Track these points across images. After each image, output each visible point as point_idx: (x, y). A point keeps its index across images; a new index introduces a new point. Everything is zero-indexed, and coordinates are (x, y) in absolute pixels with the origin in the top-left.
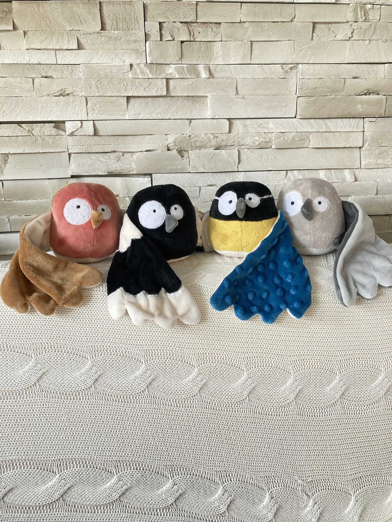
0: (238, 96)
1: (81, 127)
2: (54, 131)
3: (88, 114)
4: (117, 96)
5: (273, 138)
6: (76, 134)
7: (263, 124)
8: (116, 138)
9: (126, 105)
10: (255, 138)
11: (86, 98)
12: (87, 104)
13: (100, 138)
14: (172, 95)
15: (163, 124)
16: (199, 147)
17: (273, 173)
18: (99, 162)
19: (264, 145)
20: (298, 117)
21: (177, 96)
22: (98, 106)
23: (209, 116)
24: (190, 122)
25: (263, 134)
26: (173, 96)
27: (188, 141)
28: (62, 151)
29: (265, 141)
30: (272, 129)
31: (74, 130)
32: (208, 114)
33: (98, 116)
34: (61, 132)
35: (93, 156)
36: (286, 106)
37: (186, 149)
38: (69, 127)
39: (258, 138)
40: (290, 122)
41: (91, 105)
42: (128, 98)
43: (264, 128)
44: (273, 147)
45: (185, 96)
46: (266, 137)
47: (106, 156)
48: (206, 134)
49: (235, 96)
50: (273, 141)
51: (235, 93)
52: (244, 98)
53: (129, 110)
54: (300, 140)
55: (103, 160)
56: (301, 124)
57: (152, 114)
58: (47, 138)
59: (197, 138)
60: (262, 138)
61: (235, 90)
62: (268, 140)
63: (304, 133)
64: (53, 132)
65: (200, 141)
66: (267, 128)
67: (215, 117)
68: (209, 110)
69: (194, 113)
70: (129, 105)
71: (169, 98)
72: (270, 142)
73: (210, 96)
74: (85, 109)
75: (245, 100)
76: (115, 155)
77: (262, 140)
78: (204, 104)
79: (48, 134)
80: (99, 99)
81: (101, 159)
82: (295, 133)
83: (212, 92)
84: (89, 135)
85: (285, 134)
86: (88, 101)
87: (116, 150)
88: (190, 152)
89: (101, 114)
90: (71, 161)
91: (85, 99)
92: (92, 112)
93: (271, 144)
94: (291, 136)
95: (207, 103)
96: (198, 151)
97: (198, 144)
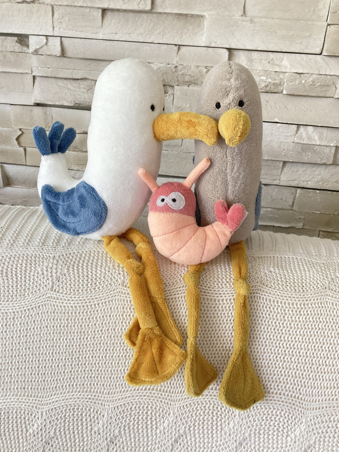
0: (244, 18)
1: (46, 44)
2: (18, 47)
3: (54, 28)
4: (89, 7)
5: (285, 80)
6: (40, 52)
7: (275, 59)
8: (88, 62)
9: (101, 20)
10: (262, 78)
11: (53, 7)
12: (53, 15)
13: (70, 60)
14: (159, 11)
15: (144, 49)
16: (188, 82)
17: (280, 126)
18: (66, 91)
19: (273, 88)
20: (324, 53)
21: (166, 13)
22: (67, 18)
23: (203, 43)
24: (179, 49)
25: (273, 73)
26: (160, 13)
27: (173, 73)
28: (25, 72)
29: (274, 83)
30: (286, 67)
31: (38, 47)
32: (202, 40)
33: (67, 31)
34: (25, 49)
35: (60, 83)
36: (309, 36)
37: (171, 84)
38: (34, 43)
39: (264, 78)
40: (312, 60)
41: (58, 16)
42: (104, 11)
43: (276, 65)
44: (285, 92)
45: (176, 14)
46: (276, 78)
47: (75, 84)
48: (198, 67)
49: (241, 18)
50: (285, 84)
51: (241, 13)
52: (252, 21)
53: (104, 28)
54: (322, 86)
55: (72, 88)
56: (327, 64)
57: (131, 35)
58: (9, 55)
59: (186, 71)
60: (271, 78)
61: (242, 9)
62: (277, 81)
63: (329, 77)
64: (16, 48)
65: (190, 75)
66: (279, 66)
67: (211, 44)
68: (205, 34)
69: (184, 37)
70: (105, 21)
71: (155, 15)
72: (280, 84)
73: (207, 16)
74: (50, 21)
75: (253, 24)
76: (86, 84)
77: (270, 80)
78: (199, 26)
79: (11, 50)
80: (68, 10)
81: (70, 87)
82: (317, 76)
83: (211, 9)
84: (56, 56)
85: (302, 75)
86: (55, 11)
87: (87, 77)
88: (176, 87)
89: (70, 30)
90: (35, 85)
91: (50, 8)
92: (58, 26)
93: (281, 88)
94: (311, 79)
95: (204, 25)
96: (186, 87)
97: (187, 78)
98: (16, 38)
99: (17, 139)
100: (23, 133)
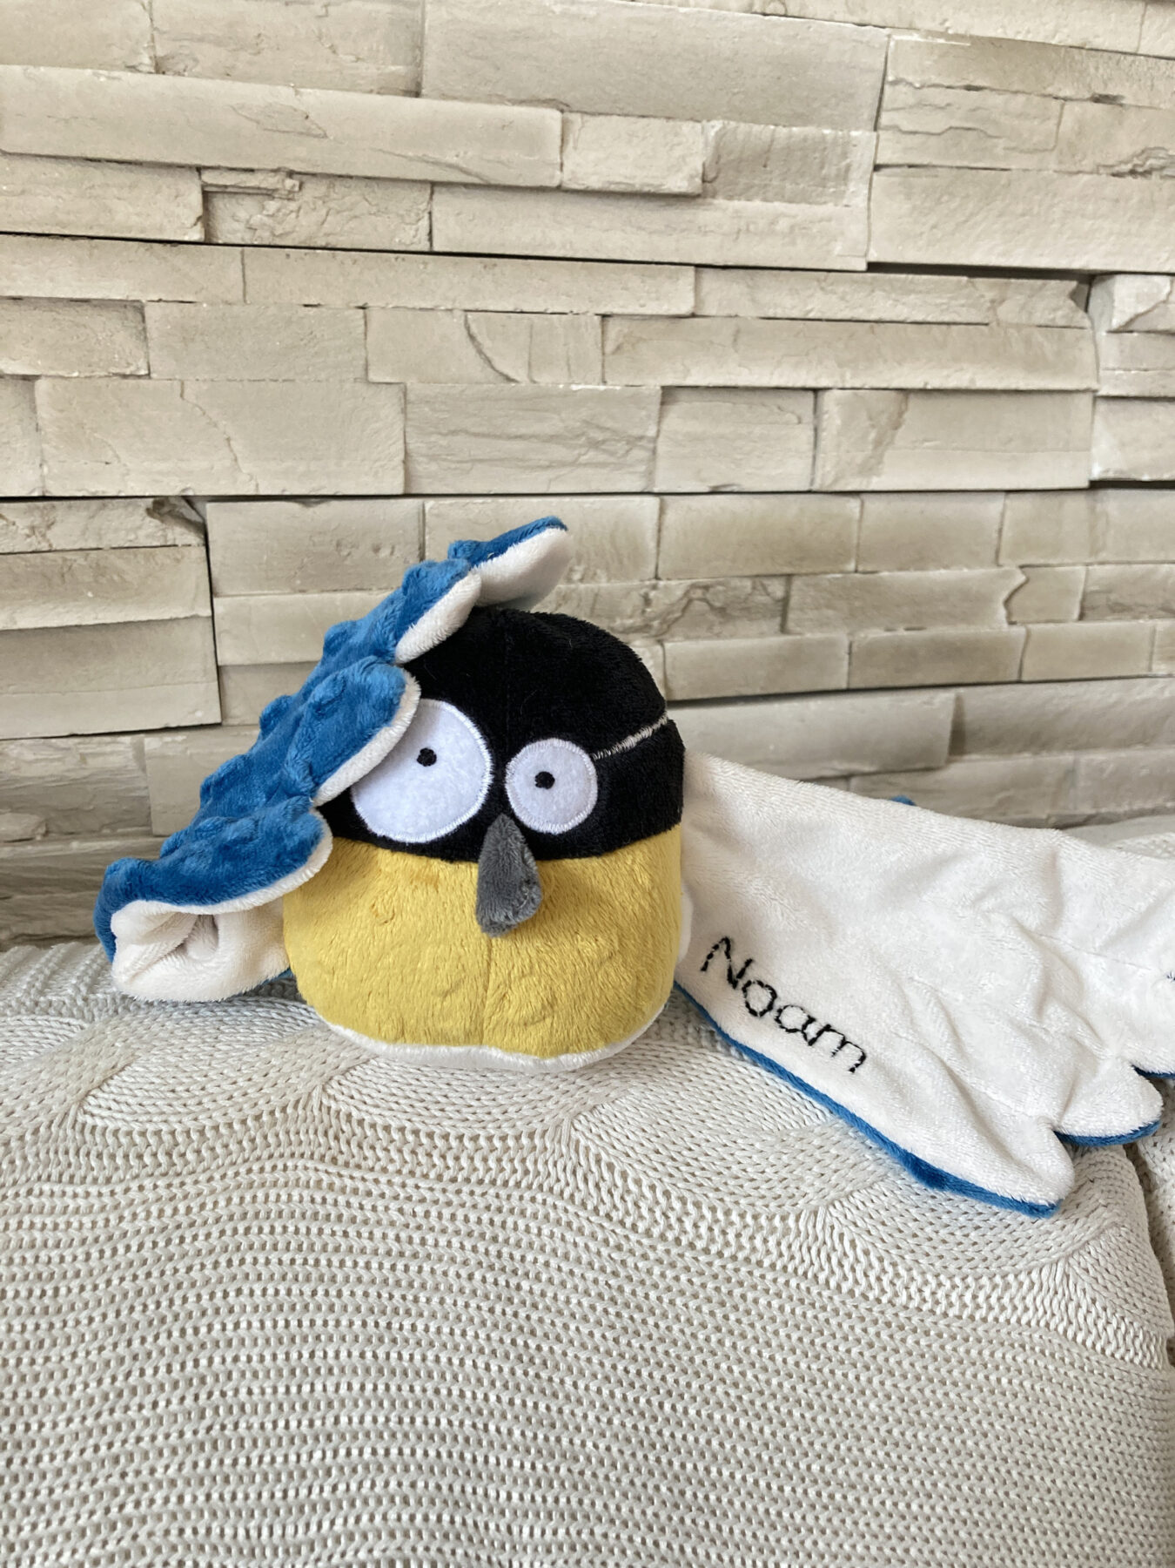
98: (1073, 284)
99: (1007, 602)
100: (1027, 581)
